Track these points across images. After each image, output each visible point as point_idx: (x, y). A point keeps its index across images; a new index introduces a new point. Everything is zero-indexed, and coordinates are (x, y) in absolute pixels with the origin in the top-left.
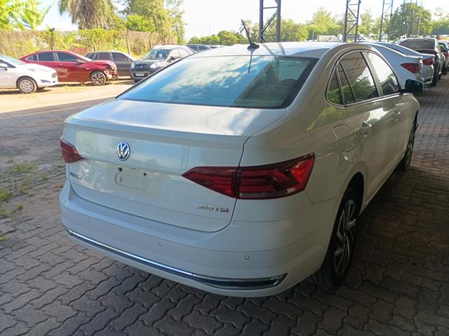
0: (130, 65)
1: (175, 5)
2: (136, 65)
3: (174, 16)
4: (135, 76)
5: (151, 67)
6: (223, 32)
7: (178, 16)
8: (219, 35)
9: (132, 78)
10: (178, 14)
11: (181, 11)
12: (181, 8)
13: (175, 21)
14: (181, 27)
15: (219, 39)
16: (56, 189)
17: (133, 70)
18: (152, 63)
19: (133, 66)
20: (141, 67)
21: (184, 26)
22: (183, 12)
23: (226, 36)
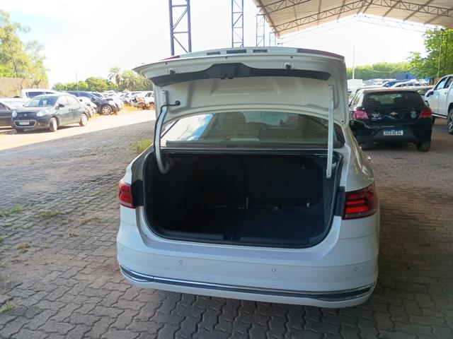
0: (11, 114)
1: (35, 50)
2: (18, 113)
3: (34, 62)
4: (18, 124)
5: (38, 115)
6: (92, 78)
7: (39, 62)
8: (87, 81)
9: (14, 127)
10: (38, 60)
11: (42, 56)
12: (41, 53)
13: (36, 67)
14: (43, 73)
15: (87, 86)
16: (23, 250)
17: (15, 119)
18: (39, 111)
19: (14, 114)
20: (25, 115)
21: (47, 72)
22: (45, 58)
23: (95, 83)
